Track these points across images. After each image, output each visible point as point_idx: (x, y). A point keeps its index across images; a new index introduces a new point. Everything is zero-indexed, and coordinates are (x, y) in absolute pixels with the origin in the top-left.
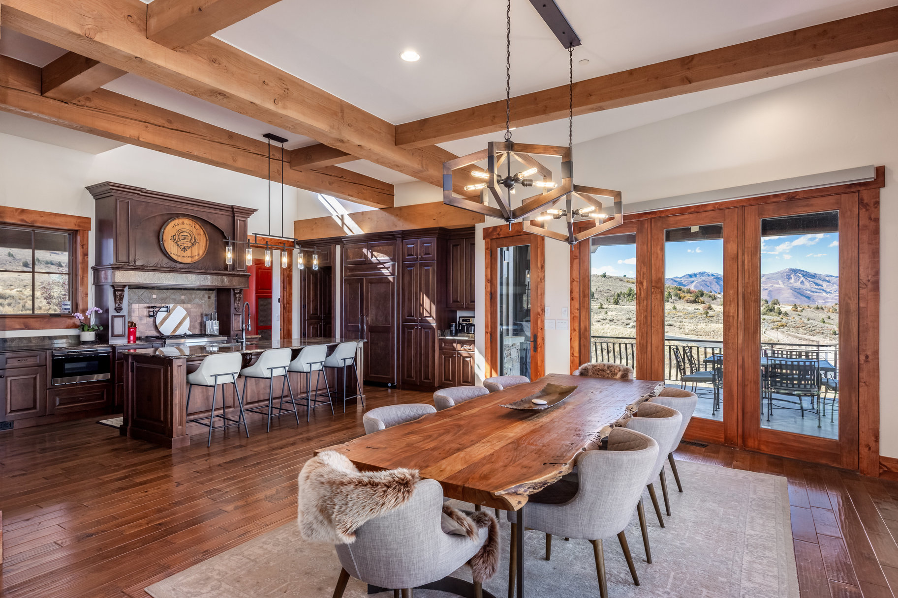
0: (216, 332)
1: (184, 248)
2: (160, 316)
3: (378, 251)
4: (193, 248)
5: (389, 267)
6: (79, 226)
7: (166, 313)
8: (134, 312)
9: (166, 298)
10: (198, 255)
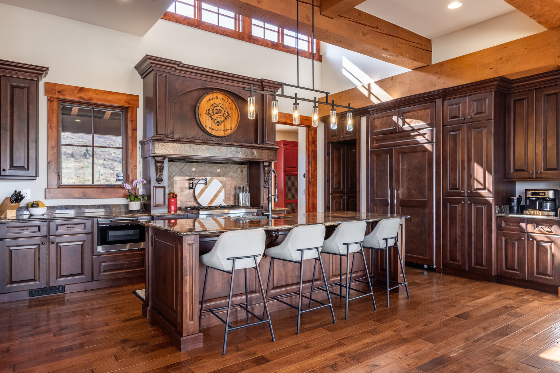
0: (247, 204)
1: (218, 122)
2: (199, 188)
3: (410, 117)
4: (226, 122)
5: (425, 134)
6: (129, 103)
7: (203, 185)
8: (176, 184)
9: (204, 171)
10: (231, 128)
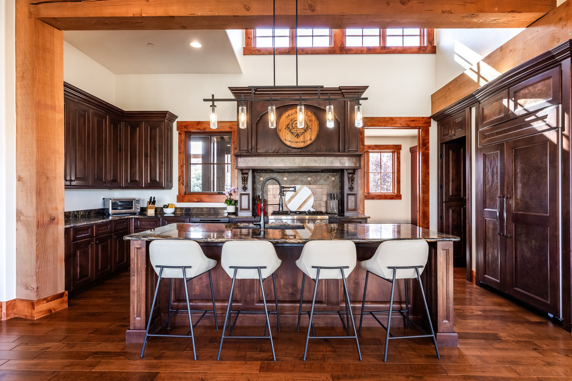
0: (335, 211)
1: (298, 135)
2: (288, 195)
3: (525, 97)
4: (306, 134)
5: (546, 117)
6: (231, 128)
7: (293, 192)
8: (269, 191)
9: (295, 180)
10: (311, 139)
